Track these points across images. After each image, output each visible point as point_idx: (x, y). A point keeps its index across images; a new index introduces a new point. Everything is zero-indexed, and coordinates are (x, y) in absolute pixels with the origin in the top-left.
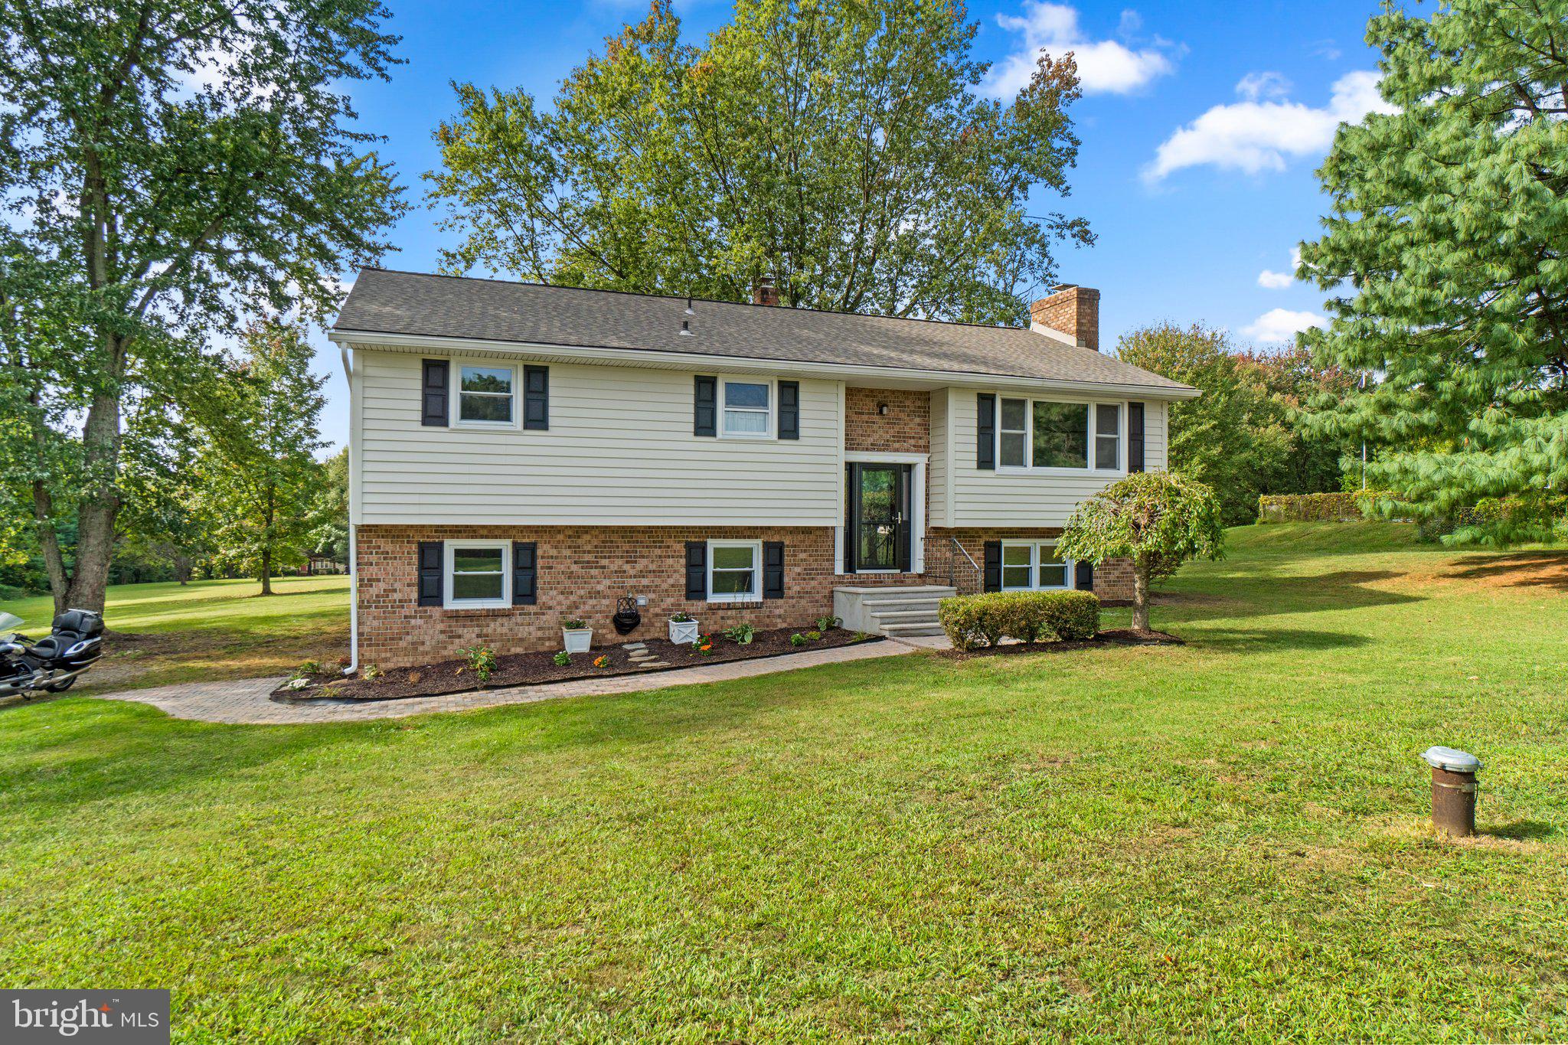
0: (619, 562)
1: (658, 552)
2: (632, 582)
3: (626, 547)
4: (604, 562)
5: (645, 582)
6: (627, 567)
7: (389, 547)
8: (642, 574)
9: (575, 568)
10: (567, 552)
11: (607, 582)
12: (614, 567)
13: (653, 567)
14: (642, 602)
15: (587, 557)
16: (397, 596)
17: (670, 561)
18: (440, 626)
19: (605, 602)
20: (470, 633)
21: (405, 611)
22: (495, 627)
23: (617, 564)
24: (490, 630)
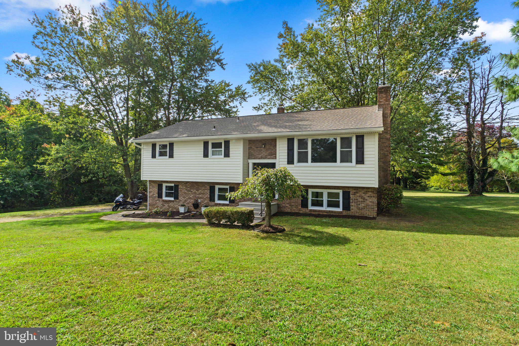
0: (195, 190)
1: (203, 188)
2: (197, 196)
3: (196, 187)
4: (192, 190)
5: (200, 196)
6: (197, 192)
7: (153, 185)
8: (199, 194)
9: (186, 191)
10: (184, 187)
11: (192, 195)
12: (194, 192)
13: (202, 192)
14: (199, 201)
15: (189, 189)
16: (155, 196)
17: (206, 191)
18: (161, 203)
19: (192, 200)
20: (166, 205)
21: (156, 199)
22: (171, 204)
23: (194, 191)
24: (170, 205)
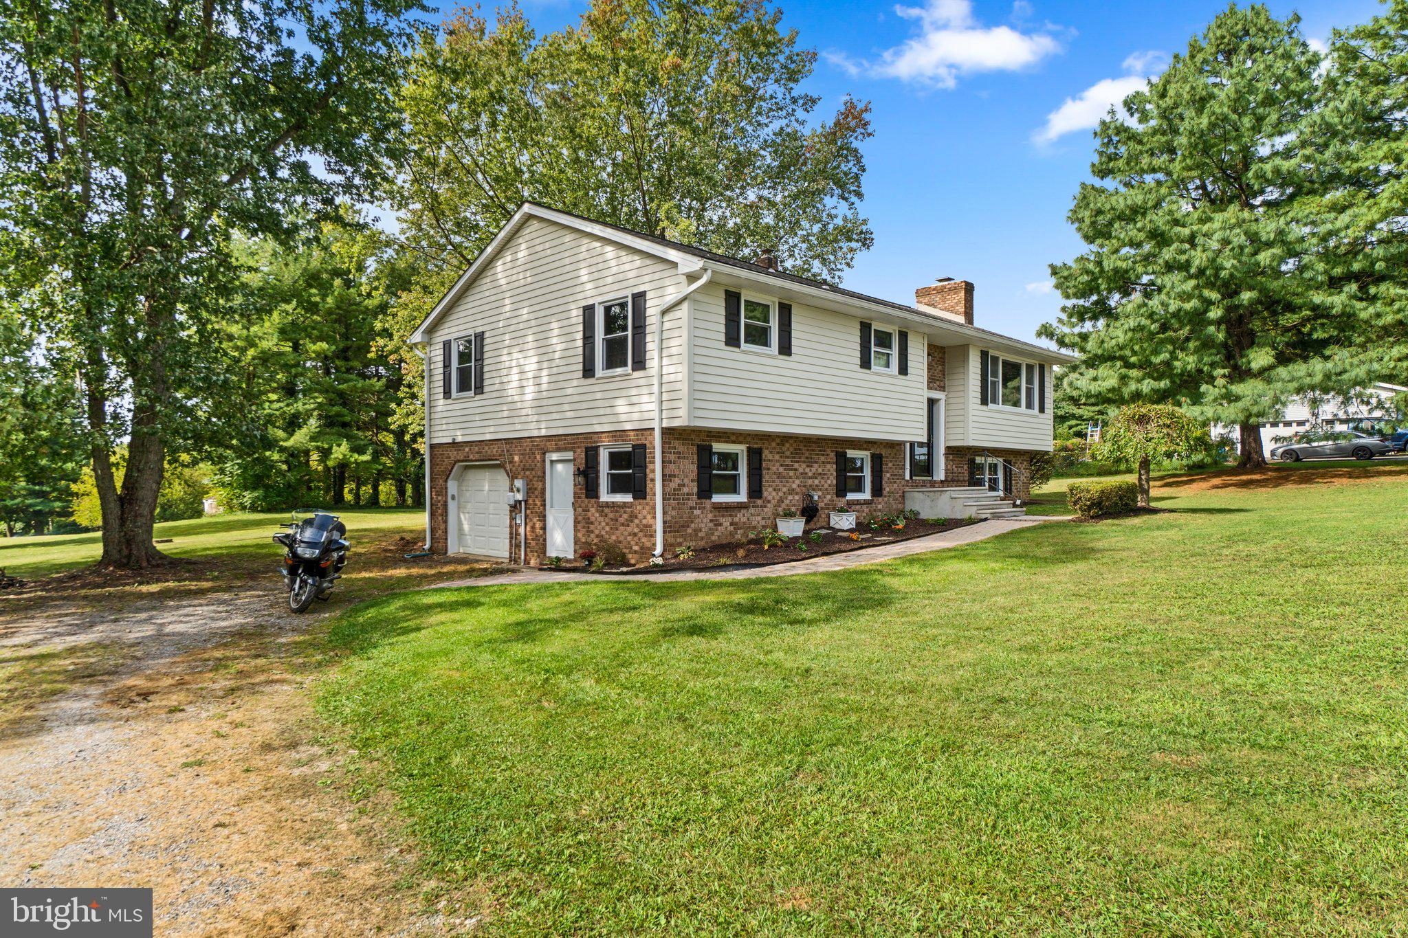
0: (804, 466)
1: (822, 458)
2: (810, 482)
3: (807, 454)
4: (796, 465)
5: (816, 482)
6: (807, 470)
7: (681, 448)
8: (814, 477)
9: (781, 469)
10: (777, 457)
11: (797, 482)
12: (801, 470)
13: (820, 471)
14: (816, 498)
15: (788, 461)
16: (686, 490)
17: (828, 466)
18: (710, 516)
19: (797, 497)
20: (726, 522)
21: (691, 503)
22: (741, 517)
23: (802, 468)
24: (736, 520)
